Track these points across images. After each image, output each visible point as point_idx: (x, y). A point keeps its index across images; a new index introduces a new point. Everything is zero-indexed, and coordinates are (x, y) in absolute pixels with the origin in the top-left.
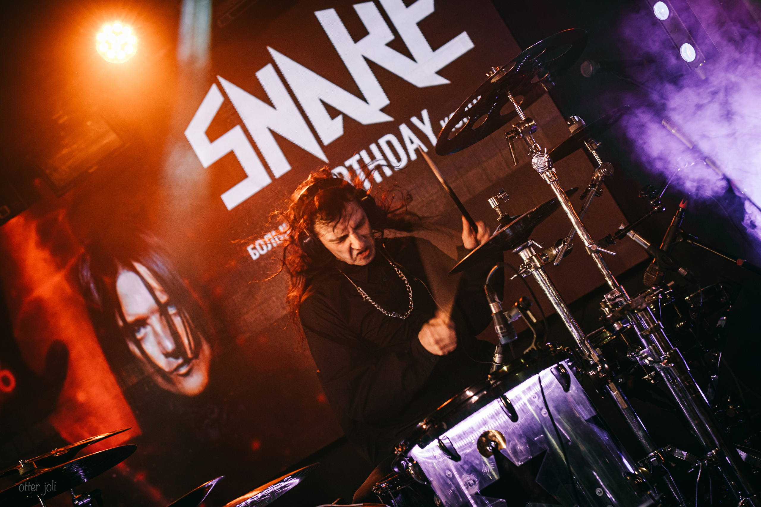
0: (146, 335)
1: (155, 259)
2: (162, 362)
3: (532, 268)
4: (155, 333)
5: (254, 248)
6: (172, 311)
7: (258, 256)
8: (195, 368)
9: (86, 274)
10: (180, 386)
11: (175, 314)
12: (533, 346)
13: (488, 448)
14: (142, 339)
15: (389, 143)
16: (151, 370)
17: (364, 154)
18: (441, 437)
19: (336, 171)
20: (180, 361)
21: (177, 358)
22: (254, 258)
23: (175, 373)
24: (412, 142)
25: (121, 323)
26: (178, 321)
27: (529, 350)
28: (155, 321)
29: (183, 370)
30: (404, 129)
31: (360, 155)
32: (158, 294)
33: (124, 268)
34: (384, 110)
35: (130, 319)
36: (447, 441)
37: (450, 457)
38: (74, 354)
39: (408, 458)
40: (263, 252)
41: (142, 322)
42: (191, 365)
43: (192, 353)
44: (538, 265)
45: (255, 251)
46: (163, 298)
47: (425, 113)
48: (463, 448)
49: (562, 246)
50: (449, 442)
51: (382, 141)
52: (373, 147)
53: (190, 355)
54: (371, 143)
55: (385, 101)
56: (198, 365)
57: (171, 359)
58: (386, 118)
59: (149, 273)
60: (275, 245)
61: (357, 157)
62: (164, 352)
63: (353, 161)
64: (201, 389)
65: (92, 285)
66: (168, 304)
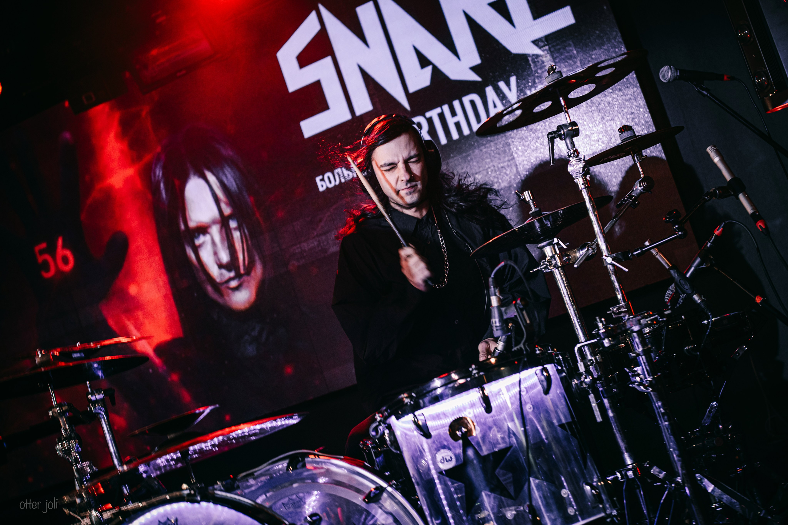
0: (204, 243)
1: (226, 171)
2: (214, 271)
3: (552, 265)
4: (214, 243)
5: (323, 180)
6: (233, 224)
7: (324, 188)
8: (245, 284)
9: (159, 172)
10: (227, 298)
11: (235, 229)
12: (522, 346)
13: (457, 432)
14: (200, 246)
15: (472, 103)
16: (203, 277)
17: (446, 108)
18: (417, 413)
19: (416, 119)
20: (232, 274)
21: (229, 270)
22: (321, 189)
23: (225, 285)
24: (495, 106)
25: (183, 227)
26: (237, 235)
27: (518, 349)
28: (215, 231)
29: (233, 284)
30: (490, 91)
31: (442, 109)
32: (223, 206)
33: (195, 174)
34: (474, 69)
35: (192, 224)
36: (422, 418)
37: (422, 433)
38: (133, 247)
39: (387, 425)
40: (330, 186)
41: (203, 230)
42: (242, 280)
43: (244, 269)
44: (559, 264)
45: (323, 183)
46: (227, 211)
47: (513, 80)
48: (436, 428)
49: (586, 250)
50: (424, 419)
51: (466, 100)
52: (456, 104)
53: (242, 271)
54: (455, 99)
55: (477, 60)
56: (249, 282)
57: (224, 271)
58: (475, 77)
59: (218, 184)
60: (343, 180)
61: (438, 110)
62: (218, 262)
63: (434, 114)
64: (247, 305)
65: (162, 185)
66: (230, 217)
